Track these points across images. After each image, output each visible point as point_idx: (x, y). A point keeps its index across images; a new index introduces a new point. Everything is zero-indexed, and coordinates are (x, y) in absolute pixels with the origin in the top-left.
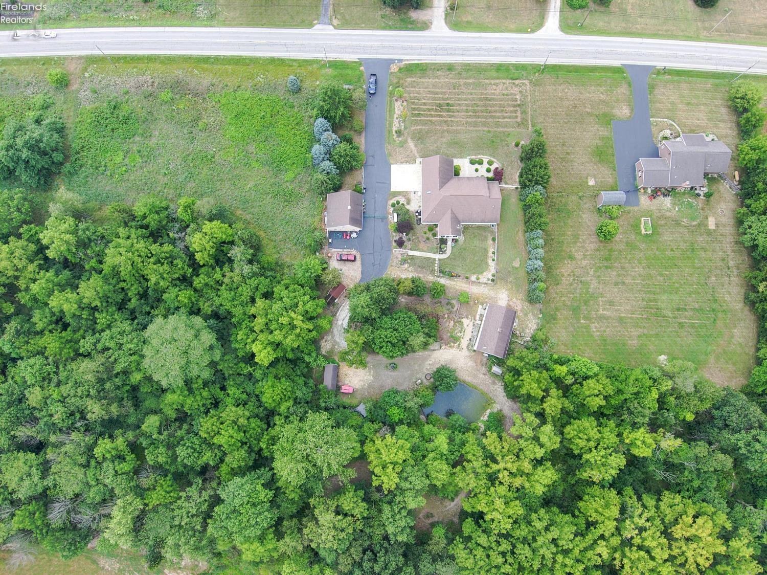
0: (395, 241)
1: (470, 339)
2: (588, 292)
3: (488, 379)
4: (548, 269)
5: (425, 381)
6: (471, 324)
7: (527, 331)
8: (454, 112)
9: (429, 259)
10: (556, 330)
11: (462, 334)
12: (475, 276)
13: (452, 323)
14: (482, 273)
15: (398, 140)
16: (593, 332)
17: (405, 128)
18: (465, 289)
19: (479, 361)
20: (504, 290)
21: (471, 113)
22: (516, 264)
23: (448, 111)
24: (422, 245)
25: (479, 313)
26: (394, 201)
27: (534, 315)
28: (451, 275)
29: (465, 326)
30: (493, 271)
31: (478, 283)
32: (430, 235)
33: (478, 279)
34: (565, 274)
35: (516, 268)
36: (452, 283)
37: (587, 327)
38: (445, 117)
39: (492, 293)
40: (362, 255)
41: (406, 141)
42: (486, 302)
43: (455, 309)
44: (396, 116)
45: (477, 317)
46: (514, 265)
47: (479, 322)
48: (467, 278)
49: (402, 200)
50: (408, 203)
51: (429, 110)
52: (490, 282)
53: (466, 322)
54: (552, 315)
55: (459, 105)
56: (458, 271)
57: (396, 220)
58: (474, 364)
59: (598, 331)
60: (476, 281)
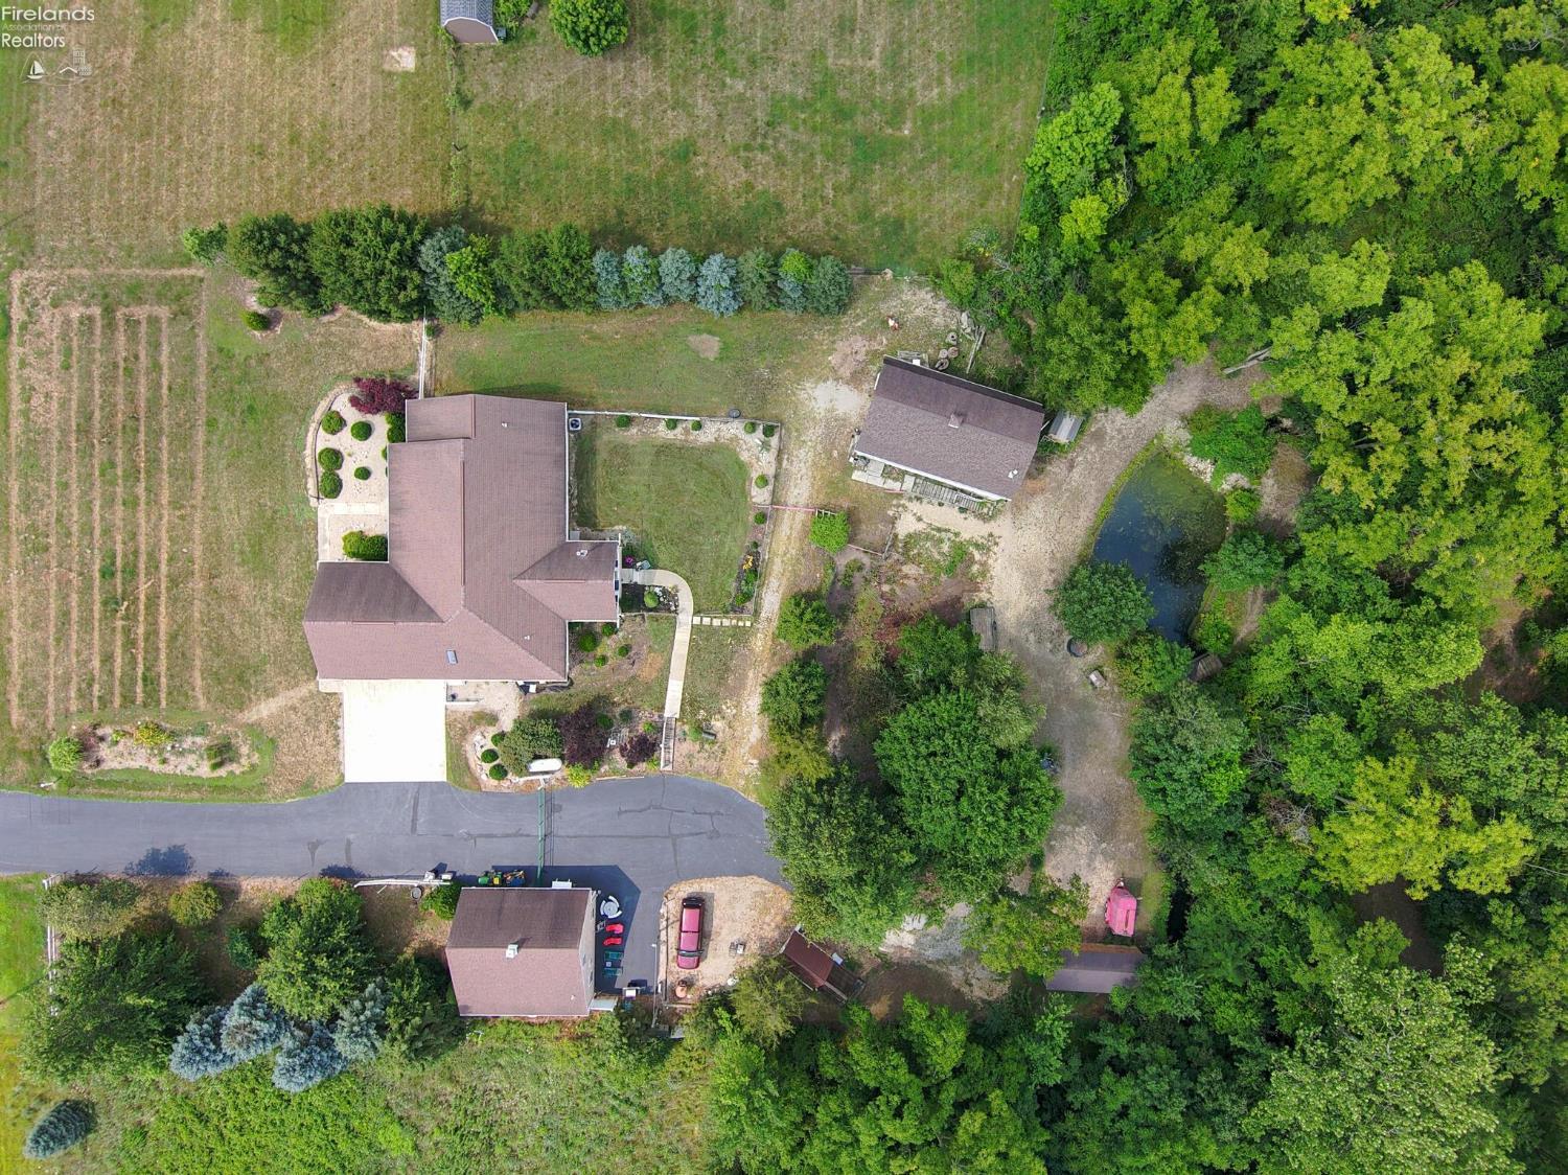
0: (631, 765)
1: (962, 510)
2: (806, 105)
3: (1087, 455)
4: (727, 236)
5: (1091, 659)
6: (914, 506)
7: (938, 320)
8: (136, 553)
9: (694, 648)
10: (936, 222)
11: (945, 536)
12: (755, 491)
13: (907, 569)
14: (742, 468)
15: (247, 755)
16: (941, 96)
17: (203, 730)
18: (798, 526)
19: (1031, 484)
20: (803, 395)
21: (141, 489)
22: (710, 346)
23: (131, 572)
24: (646, 672)
25: (878, 482)
26: (483, 771)
27: (886, 295)
28: (755, 573)
29: (920, 526)
30: (735, 429)
31: (776, 481)
32: (608, 646)
33: (763, 480)
34: (745, 177)
35: (725, 347)
36: (777, 567)
37: (928, 118)
38: (156, 586)
39: (813, 434)
40: (682, 878)
41: (254, 729)
42: (844, 456)
43: (866, 560)
44: (155, 766)
45: (895, 486)
46: (712, 356)
47: (909, 482)
48: (761, 519)
49: (481, 741)
50: (492, 719)
51: (130, 643)
52: (774, 441)
53: (906, 526)
54: (885, 233)
55: (107, 532)
56: (735, 547)
57: (554, 764)
58: (1039, 498)
59: (940, 82)
60: (770, 487)
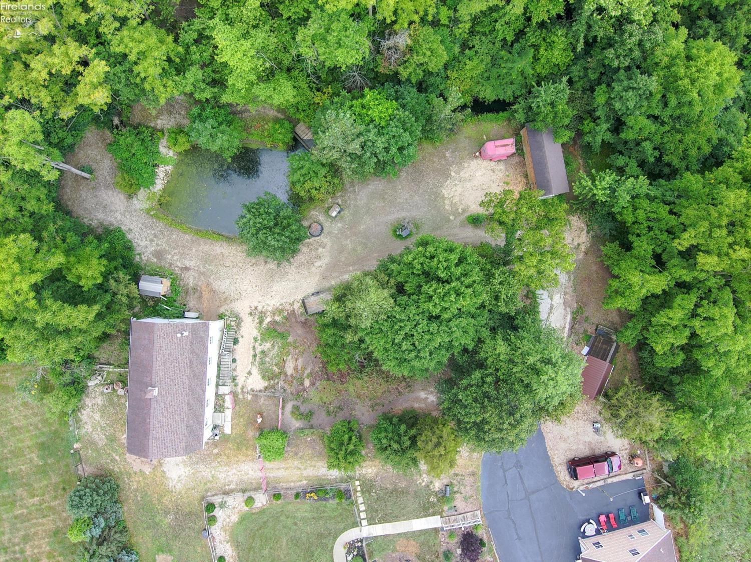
0: (484, 545)
1: (236, 341)
3: (175, 260)
5: (322, 218)
6: (241, 380)
7: (100, 401)
9: (384, 520)
10: (35, 420)
11: (259, 349)
12: (257, 504)
13: (289, 369)
14: (243, 519)
18: (275, 464)
19: (206, 295)
20: (179, 486)
24: (413, 549)
25: (229, 413)
27: (92, 443)
28: (319, 490)
29: (255, 371)
30: (216, 530)
31: (247, 490)
33: (250, 500)
35: (161, 550)
36: (310, 472)
39: (206, 471)
40: (555, 482)
42: (215, 445)
43: (289, 407)
45: (228, 400)
46: (170, 558)
47: (223, 390)
48: (277, 496)
52: (217, 500)
53: (257, 382)
54: (51, 455)
56: (304, 509)
58: (216, 285)
60: (252, 494)
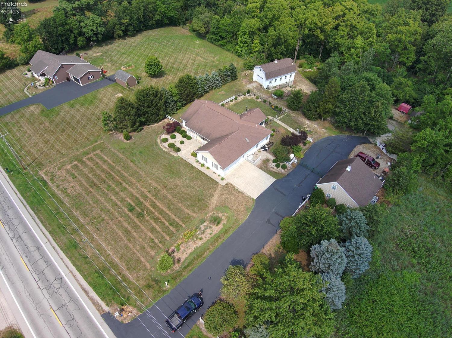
9: (284, 122)
12: (258, 100)
15: (224, 217)
23: (139, 203)
24: (283, 131)
26: (280, 170)
31: (259, 97)
41: (217, 208)
44: (199, 243)
46: (225, 93)
49: (272, 165)
50: (268, 160)
51: (156, 220)
55: (122, 200)
